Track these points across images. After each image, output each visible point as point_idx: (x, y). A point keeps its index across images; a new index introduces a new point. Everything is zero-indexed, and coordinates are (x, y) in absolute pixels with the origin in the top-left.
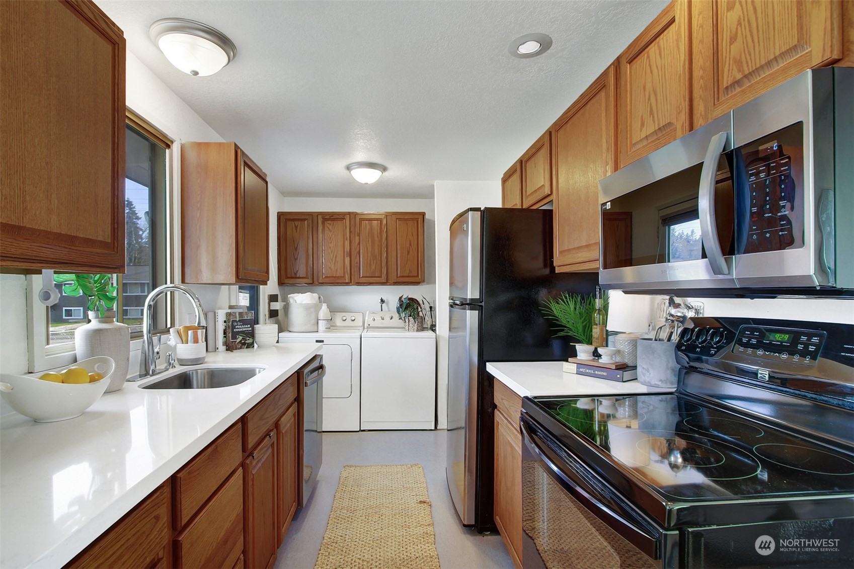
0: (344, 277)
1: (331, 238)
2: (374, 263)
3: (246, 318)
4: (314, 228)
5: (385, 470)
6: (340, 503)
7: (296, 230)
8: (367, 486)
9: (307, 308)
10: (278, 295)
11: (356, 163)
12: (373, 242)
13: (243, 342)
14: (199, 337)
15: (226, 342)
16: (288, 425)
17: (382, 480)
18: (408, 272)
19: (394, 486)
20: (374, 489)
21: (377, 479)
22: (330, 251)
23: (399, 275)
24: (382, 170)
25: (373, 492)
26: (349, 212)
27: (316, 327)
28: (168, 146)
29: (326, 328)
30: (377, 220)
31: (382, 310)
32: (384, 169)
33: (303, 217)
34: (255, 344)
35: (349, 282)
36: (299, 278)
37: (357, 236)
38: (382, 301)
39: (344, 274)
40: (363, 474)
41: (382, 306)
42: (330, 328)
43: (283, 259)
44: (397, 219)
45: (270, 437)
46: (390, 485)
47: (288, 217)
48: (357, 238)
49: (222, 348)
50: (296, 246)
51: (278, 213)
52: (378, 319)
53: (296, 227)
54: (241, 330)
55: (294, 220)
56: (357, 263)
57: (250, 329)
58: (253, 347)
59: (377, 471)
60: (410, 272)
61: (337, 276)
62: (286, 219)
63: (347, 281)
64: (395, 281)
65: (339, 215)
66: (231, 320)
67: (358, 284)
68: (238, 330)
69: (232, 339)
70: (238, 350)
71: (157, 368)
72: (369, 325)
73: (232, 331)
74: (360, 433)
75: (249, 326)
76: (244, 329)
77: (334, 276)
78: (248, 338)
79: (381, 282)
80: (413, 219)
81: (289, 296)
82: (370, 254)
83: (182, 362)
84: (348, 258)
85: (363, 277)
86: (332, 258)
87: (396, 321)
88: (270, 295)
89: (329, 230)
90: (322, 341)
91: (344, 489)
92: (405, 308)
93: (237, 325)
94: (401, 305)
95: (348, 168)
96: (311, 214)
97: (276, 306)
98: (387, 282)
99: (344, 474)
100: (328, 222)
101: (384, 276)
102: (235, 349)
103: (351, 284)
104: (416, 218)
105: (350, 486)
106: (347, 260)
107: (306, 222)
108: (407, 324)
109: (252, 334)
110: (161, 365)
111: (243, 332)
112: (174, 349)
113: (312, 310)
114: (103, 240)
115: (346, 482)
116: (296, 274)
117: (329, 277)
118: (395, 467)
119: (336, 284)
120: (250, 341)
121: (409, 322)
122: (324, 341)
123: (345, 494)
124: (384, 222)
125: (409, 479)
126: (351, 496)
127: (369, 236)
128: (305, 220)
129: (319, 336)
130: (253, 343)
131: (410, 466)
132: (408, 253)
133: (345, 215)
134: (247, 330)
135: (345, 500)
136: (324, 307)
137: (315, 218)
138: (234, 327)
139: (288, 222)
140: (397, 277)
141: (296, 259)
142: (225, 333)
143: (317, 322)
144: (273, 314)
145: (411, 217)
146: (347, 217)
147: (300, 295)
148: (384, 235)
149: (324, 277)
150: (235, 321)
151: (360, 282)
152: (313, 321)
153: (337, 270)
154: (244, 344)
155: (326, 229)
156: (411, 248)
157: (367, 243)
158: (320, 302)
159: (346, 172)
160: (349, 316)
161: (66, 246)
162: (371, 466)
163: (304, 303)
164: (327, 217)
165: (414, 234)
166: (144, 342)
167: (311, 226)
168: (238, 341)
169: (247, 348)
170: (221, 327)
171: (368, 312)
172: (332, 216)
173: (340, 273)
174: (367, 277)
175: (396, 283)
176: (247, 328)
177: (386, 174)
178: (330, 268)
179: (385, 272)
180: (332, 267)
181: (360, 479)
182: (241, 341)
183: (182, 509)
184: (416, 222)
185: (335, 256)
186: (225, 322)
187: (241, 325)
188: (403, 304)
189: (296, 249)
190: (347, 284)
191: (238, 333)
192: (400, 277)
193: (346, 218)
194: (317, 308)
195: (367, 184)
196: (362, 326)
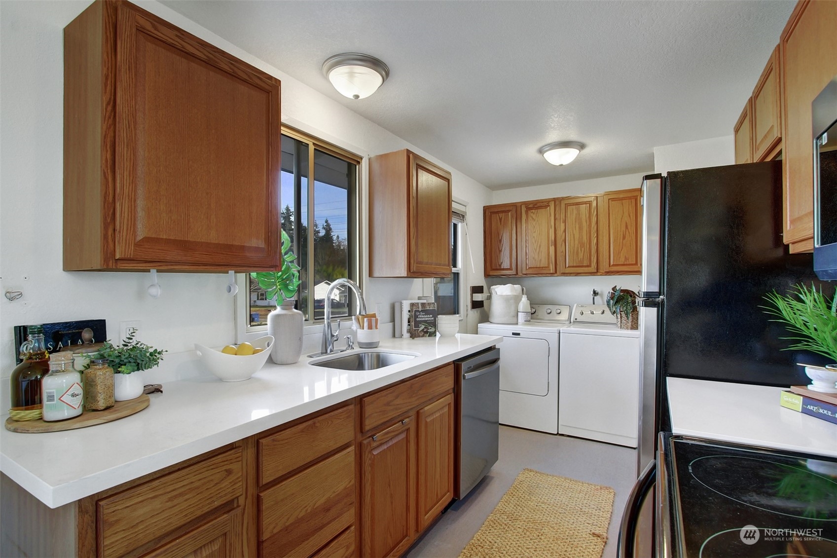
0: (548, 267)
1: (534, 227)
2: (581, 251)
3: (428, 308)
4: (518, 219)
5: (567, 485)
6: (504, 506)
7: (501, 221)
8: (540, 497)
9: (507, 299)
10: (483, 286)
11: (549, 144)
12: (581, 228)
13: (425, 330)
14: (373, 324)
15: (410, 330)
16: (438, 415)
17: (559, 495)
18: (623, 260)
19: (570, 506)
20: (546, 503)
21: (554, 492)
22: (534, 242)
23: (612, 263)
24: (579, 147)
25: (543, 505)
26: (554, 198)
27: (516, 319)
28: (359, 163)
29: (525, 321)
30: (585, 203)
31: (594, 304)
32: (582, 146)
33: (507, 209)
34: (437, 333)
35: (554, 272)
36: (504, 269)
37: (563, 222)
38: (595, 293)
39: (549, 264)
40: (541, 483)
41: (594, 298)
42: (529, 321)
43: (488, 251)
44: (609, 200)
45: (402, 423)
46: (566, 503)
47: (493, 210)
48: (562, 225)
49: (406, 335)
50: (500, 238)
51: (484, 207)
52: (587, 312)
53: (501, 220)
54: (424, 319)
55: (497, 212)
56: (562, 252)
57: (433, 319)
58: (435, 336)
59: (557, 484)
60: (626, 259)
61: (542, 266)
62: (491, 212)
63: (552, 272)
64: (608, 271)
65: (542, 202)
66: (414, 310)
67: (564, 274)
68: (421, 319)
69: (415, 328)
70: (420, 338)
71: (334, 349)
72: (576, 319)
73: (415, 321)
74: (558, 436)
75: (431, 316)
76: (426, 319)
77: (538, 266)
78: (430, 327)
79: (591, 271)
80: (630, 198)
81: (492, 287)
82: (577, 242)
83: (362, 345)
84: (553, 247)
85: (569, 267)
86: (535, 247)
87: (609, 317)
88: (473, 287)
89: (533, 219)
90: (519, 334)
91: (514, 493)
92: (616, 302)
93: (420, 315)
94: (612, 298)
95: (541, 151)
96: (515, 204)
97: (478, 297)
98: (597, 272)
99: (521, 478)
100: (532, 211)
101: (594, 264)
102: (418, 337)
103: (556, 275)
104: (634, 196)
105: (522, 492)
106: (552, 249)
107: (510, 213)
108: (619, 320)
109: (434, 324)
110: (337, 346)
111: (425, 321)
112: (354, 334)
113: (512, 301)
114: (257, 246)
115: (519, 486)
116: (500, 266)
117: (533, 268)
118: (581, 484)
119: (540, 275)
120: (432, 330)
121: (621, 318)
122: (521, 334)
123: (513, 499)
124: (594, 204)
125: (592, 503)
126: (518, 503)
127: (576, 222)
128: (509, 211)
129: (516, 329)
130: (435, 332)
131: (599, 488)
132: (624, 238)
133: (549, 202)
134: (430, 320)
135: (511, 504)
136: (524, 299)
137: (519, 209)
138: (416, 317)
139: (493, 215)
140: (609, 266)
141: (500, 251)
142: (409, 322)
143: (516, 314)
144: (477, 305)
145: (629, 195)
146: (552, 205)
147: (503, 286)
148: (594, 219)
149: (527, 268)
150: (418, 311)
151: (566, 272)
152: (513, 313)
153: (541, 260)
154: (427, 332)
155: (530, 218)
156: (627, 232)
157: (574, 229)
158: (523, 294)
159: (538, 156)
160: (554, 308)
161: (224, 253)
162: (553, 476)
163: (504, 294)
164: (530, 206)
165: (631, 215)
166: (325, 326)
167: (515, 217)
168: (421, 329)
169: (429, 336)
170: (406, 316)
171: (575, 305)
172: (536, 205)
173: (544, 263)
174: (573, 267)
175: (608, 273)
176: (429, 318)
177: (586, 151)
178: (534, 258)
179: (595, 261)
180: (536, 257)
181: (535, 487)
182: (423, 329)
183: (263, 470)
184: (633, 201)
185: (538, 246)
186: (409, 311)
187: (424, 315)
188: (614, 297)
189: (500, 241)
190: (552, 274)
191: (421, 322)
192: (613, 265)
193: (550, 204)
194: (517, 299)
195: (562, 165)
196: (568, 321)
